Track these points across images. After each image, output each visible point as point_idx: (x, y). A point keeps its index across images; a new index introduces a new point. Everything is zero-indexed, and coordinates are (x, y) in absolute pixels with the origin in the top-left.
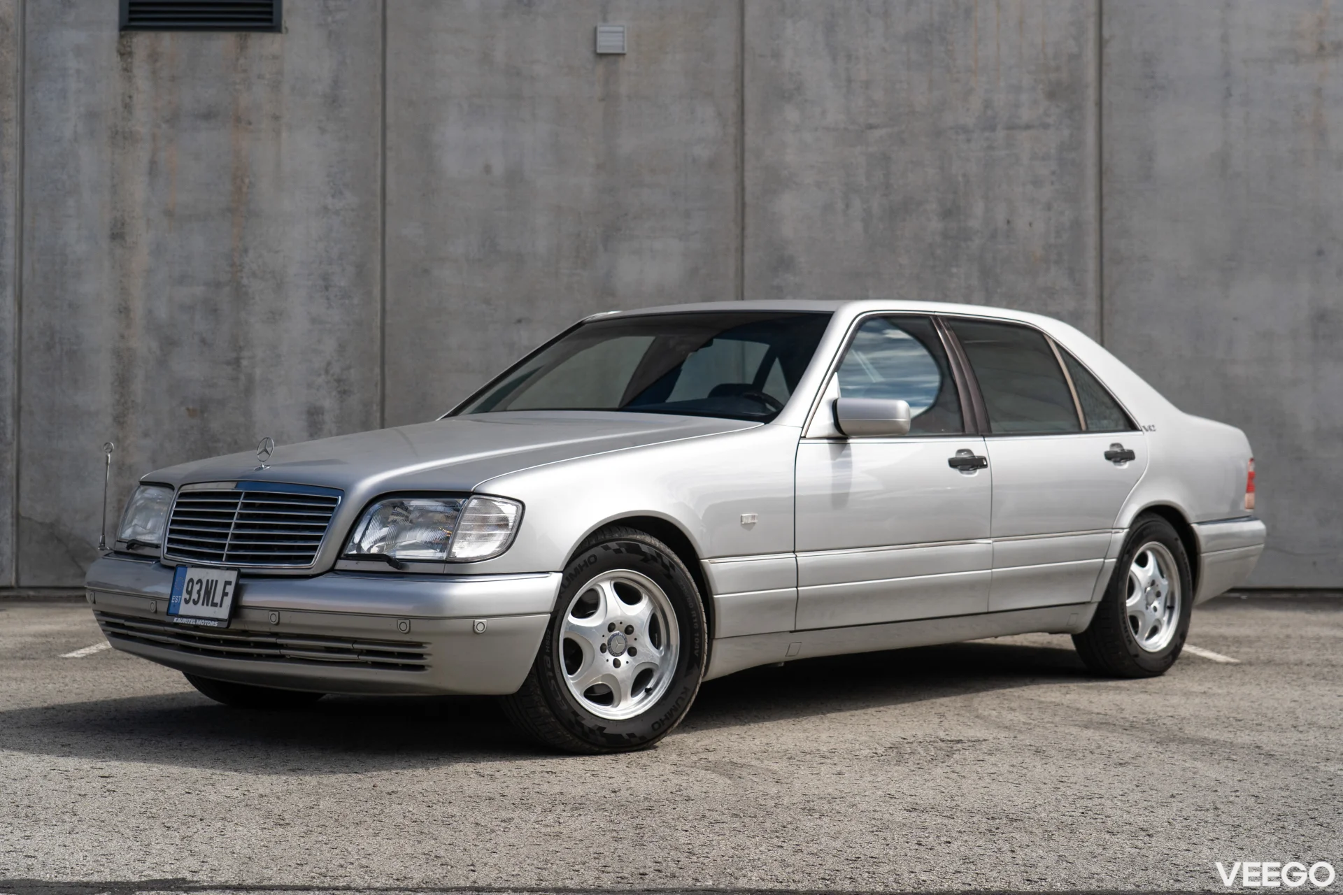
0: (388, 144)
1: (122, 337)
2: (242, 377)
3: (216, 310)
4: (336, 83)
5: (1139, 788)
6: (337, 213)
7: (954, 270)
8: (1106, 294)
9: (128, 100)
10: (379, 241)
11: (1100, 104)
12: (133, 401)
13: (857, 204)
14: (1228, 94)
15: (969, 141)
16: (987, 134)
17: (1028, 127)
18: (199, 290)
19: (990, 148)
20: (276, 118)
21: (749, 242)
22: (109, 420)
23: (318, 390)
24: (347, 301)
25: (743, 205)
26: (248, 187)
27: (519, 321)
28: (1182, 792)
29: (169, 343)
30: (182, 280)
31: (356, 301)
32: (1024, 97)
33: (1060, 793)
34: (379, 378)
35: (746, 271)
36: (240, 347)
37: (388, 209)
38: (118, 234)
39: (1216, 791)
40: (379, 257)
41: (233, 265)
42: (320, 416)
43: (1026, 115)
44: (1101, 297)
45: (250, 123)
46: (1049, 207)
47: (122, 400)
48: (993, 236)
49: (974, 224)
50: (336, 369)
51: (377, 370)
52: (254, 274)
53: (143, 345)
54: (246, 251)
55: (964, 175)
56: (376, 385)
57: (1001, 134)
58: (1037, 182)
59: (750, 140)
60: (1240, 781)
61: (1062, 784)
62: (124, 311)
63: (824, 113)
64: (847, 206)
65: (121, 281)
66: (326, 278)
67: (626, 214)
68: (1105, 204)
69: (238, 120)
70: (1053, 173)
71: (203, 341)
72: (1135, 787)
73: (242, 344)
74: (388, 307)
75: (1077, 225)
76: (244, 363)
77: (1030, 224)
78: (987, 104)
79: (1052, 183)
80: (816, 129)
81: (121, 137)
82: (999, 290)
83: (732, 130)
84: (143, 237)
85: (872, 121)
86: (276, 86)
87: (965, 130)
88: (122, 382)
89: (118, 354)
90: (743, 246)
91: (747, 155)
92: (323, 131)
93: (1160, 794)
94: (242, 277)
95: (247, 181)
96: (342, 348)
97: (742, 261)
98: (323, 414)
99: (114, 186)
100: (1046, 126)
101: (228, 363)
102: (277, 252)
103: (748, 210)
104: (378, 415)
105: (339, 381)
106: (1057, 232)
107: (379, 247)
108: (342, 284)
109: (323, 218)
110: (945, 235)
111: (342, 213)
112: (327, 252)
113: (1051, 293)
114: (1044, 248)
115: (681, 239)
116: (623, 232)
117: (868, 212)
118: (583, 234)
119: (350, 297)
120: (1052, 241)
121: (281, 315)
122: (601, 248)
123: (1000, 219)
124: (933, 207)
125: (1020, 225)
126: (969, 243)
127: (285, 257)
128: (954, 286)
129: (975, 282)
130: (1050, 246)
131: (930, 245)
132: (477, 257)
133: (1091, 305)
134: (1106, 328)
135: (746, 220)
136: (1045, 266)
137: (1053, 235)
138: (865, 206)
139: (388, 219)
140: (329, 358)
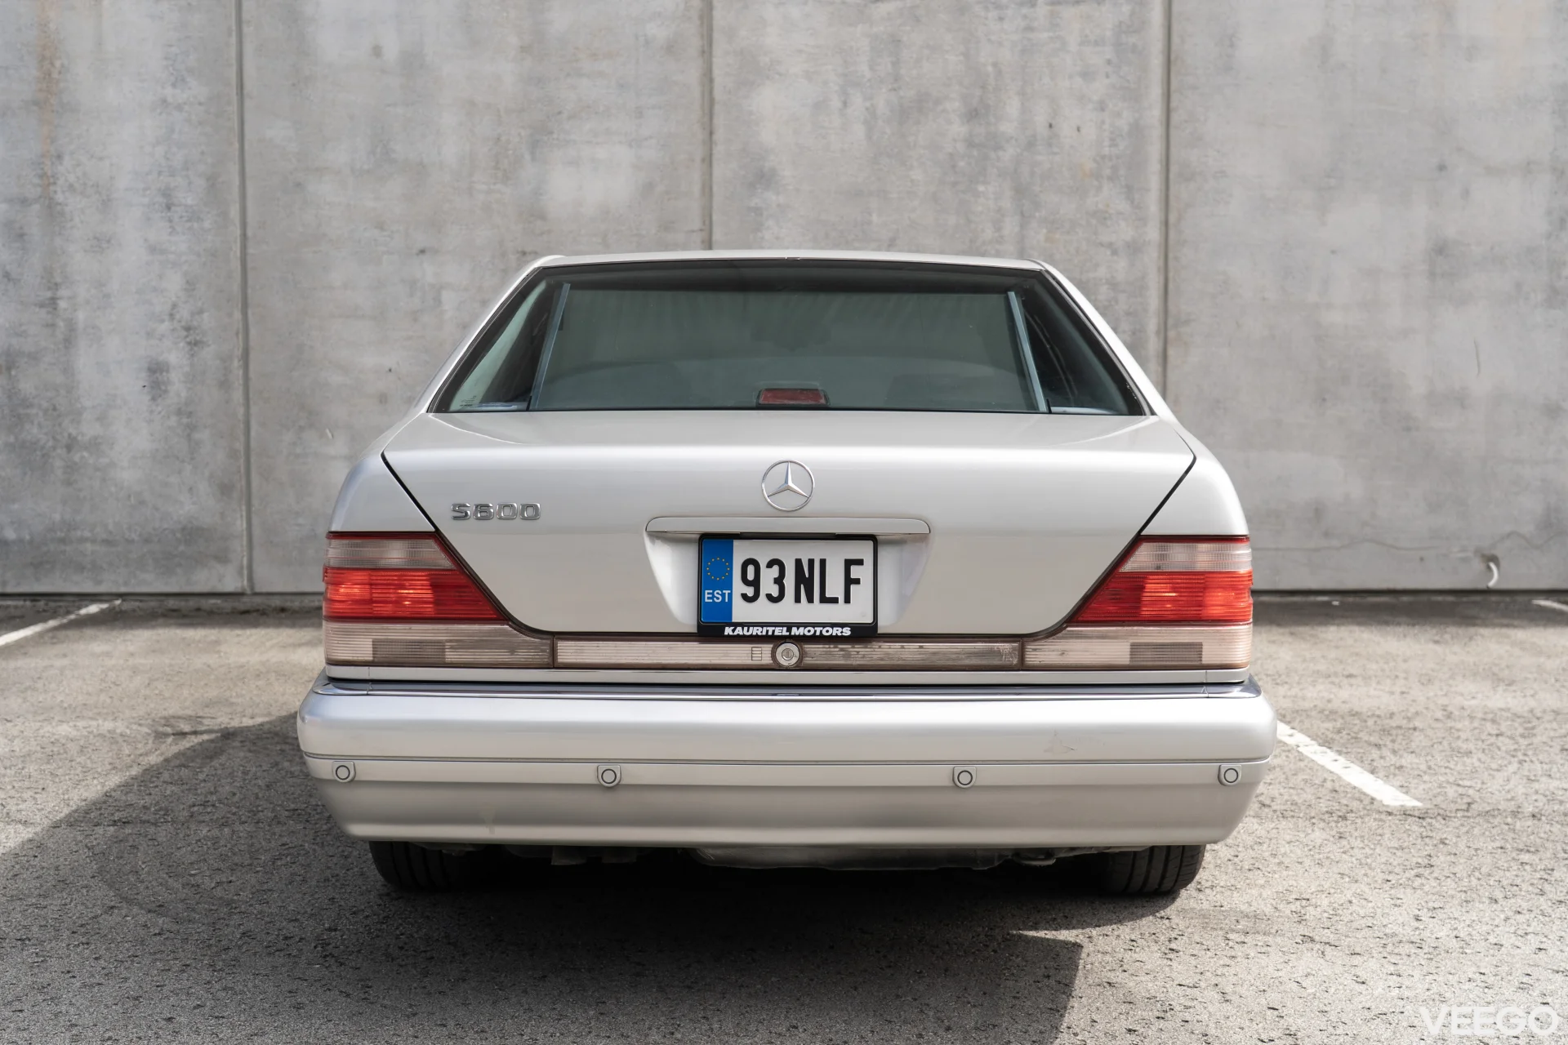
0: (245, 16)
2: (61, 323)
3: (21, 236)
6: (179, 108)
7: (981, 188)
8: (1172, 218)
10: (237, 145)
13: (858, 101)
15: (1001, 19)
16: (1024, 11)
19: (1029, 28)
21: (719, 150)
23: (160, 340)
24: (196, 225)
25: (712, 101)
26: (60, 72)
27: (422, 251)
31: (207, 225)
34: (241, 326)
35: (715, 188)
36: (56, 284)
37: (248, 104)
40: (238, 167)
41: (43, 176)
42: (164, 374)
44: (1166, 223)
46: (1101, 107)
48: (1031, 145)
49: (1008, 128)
50: (184, 313)
51: (238, 315)
52: (71, 188)
54: (59, 157)
55: (995, 65)
56: (237, 334)
57: (1043, 10)
58: (1087, 75)
59: (720, 16)
66: (167, 193)
67: (560, 113)
68: (1173, 104)
70: (1109, 62)
71: (7, 276)
73: (58, 279)
74: (250, 233)
75: (1137, 131)
76: (62, 304)
77: (1078, 129)
79: (1107, 76)
82: (1037, 214)
90: (711, 155)
91: (716, 35)
94: (56, 192)
95: (58, 64)
96: (190, 286)
97: (711, 175)
98: (168, 371)
101: (41, 305)
102: (101, 159)
103: (717, 108)
104: (241, 372)
105: (188, 329)
106: (1112, 140)
107: (237, 153)
108: (189, 201)
109: (160, 114)
110: (970, 143)
111: (186, 108)
112: (168, 159)
113: (1103, 217)
114: (1095, 160)
115: (630, 146)
116: (555, 136)
117: (872, 112)
118: (503, 138)
119: (199, 219)
120: (1106, 151)
121: (109, 241)
122: (527, 157)
123: (1040, 119)
124: (954, 105)
125: (1066, 130)
126: (1001, 153)
127: (111, 165)
128: (980, 209)
129: (1007, 203)
130: (1103, 157)
131: (951, 155)
132: (366, 167)
133: (1153, 233)
134: (1171, 263)
135: (716, 121)
136: (1096, 183)
137: (1107, 143)
138: (868, 104)
139: (248, 116)
140: (174, 299)
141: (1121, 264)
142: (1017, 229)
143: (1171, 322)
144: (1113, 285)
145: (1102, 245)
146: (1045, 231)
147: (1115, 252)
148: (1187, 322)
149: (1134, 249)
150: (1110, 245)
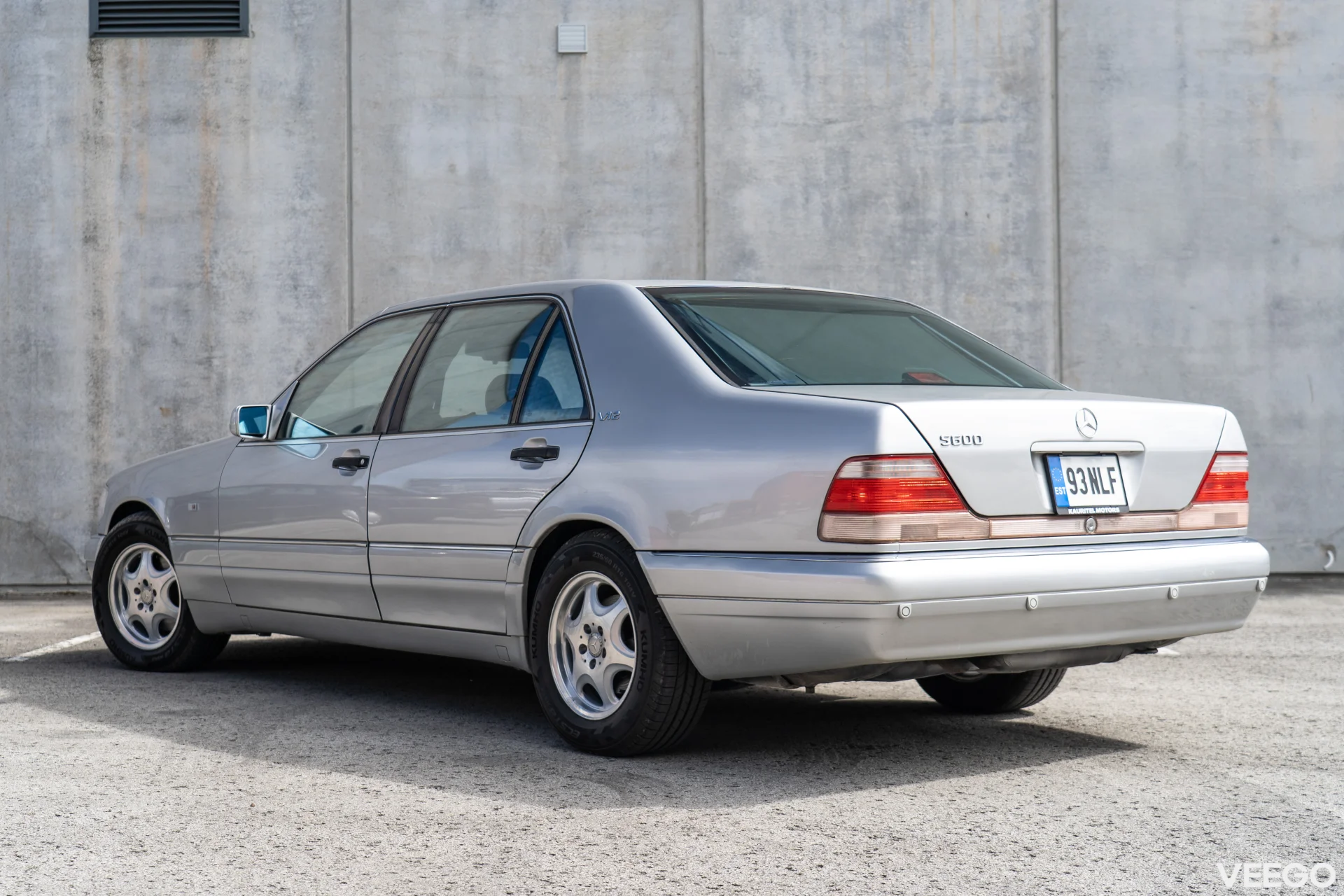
0: (355, 145)
1: (96, 338)
2: (214, 376)
3: (187, 311)
4: (302, 85)
5: (1037, 799)
6: (305, 213)
7: (913, 262)
8: (1064, 284)
9: (98, 105)
10: (347, 241)
11: (1056, 97)
12: (107, 401)
13: (817, 198)
14: (1183, 85)
15: (926, 134)
16: (944, 128)
17: (985, 120)
18: (170, 292)
19: (948, 141)
20: (244, 121)
21: (710, 237)
22: (84, 420)
24: (315, 301)
25: (705, 201)
26: (217, 190)
28: (1080, 804)
29: (142, 343)
30: (154, 282)
32: (981, 91)
33: (954, 806)
35: (708, 266)
36: (211, 347)
37: (355, 209)
38: (90, 238)
39: (1116, 802)
40: (347, 257)
41: (203, 266)
43: (983, 108)
44: (1059, 287)
45: (218, 127)
46: (1006, 199)
47: (97, 401)
48: (952, 228)
49: (933, 216)
52: (224, 274)
53: (117, 346)
54: (216, 252)
55: (922, 169)
57: (958, 127)
58: (994, 175)
59: (711, 136)
60: (1143, 790)
61: (960, 795)
62: (98, 313)
63: (782, 109)
64: (807, 200)
65: (94, 284)
67: (589, 211)
68: (1062, 196)
69: (207, 123)
70: (1011, 165)
71: (175, 341)
72: (1033, 799)
73: (213, 344)
74: (355, 306)
75: (1034, 216)
76: (216, 362)
77: (988, 216)
78: (945, 98)
79: (1010, 175)
80: (776, 125)
81: (94, 142)
82: (958, 282)
83: (693, 127)
84: (115, 240)
85: (831, 116)
86: (243, 89)
87: (923, 123)
88: (97, 382)
89: (92, 355)
90: (704, 241)
91: (707, 151)
92: (290, 133)
93: (1057, 806)
94: (212, 278)
95: (216, 183)
96: (311, 347)
97: (704, 255)
99: (86, 190)
100: (1002, 119)
101: (200, 363)
102: (246, 253)
103: (709, 205)
106: (1015, 224)
107: (347, 246)
108: (311, 283)
109: (291, 218)
110: (904, 228)
111: (310, 213)
112: (296, 252)
113: (1009, 283)
114: (1002, 240)
115: (643, 235)
116: (586, 229)
117: (828, 206)
118: (547, 231)
119: (319, 297)
120: (1010, 232)
121: (251, 314)
122: (565, 244)
123: (958, 211)
124: (891, 200)
125: (978, 216)
126: (928, 235)
127: (254, 257)
128: (913, 278)
129: (934, 274)
130: (1008, 237)
131: (890, 237)
132: (443, 255)
133: (1049, 295)
134: (1064, 318)
135: (708, 215)
136: (1003, 257)
137: (1011, 226)
138: (825, 200)
139: (355, 219)
140: (299, 356)
141: (1025, 319)
142: (942, 293)
143: (1065, 363)
144: (1019, 335)
145: (1008, 304)
146: (963, 294)
147: (1019, 310)
148: (1078, 363)
149: (1034, 307)
150: (1015, 305)
